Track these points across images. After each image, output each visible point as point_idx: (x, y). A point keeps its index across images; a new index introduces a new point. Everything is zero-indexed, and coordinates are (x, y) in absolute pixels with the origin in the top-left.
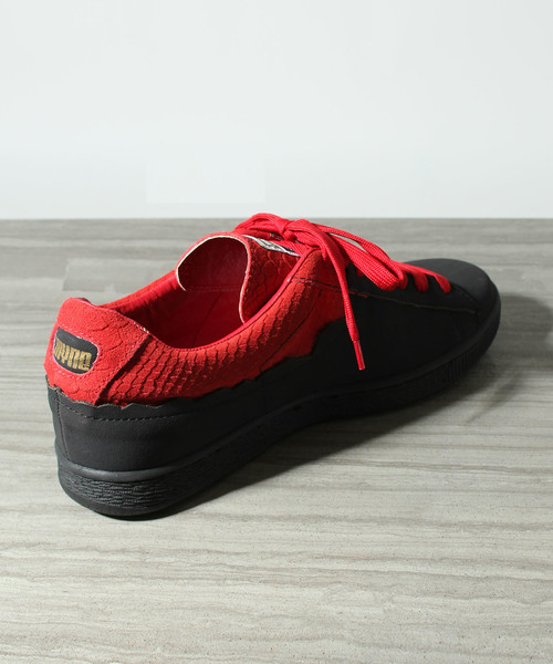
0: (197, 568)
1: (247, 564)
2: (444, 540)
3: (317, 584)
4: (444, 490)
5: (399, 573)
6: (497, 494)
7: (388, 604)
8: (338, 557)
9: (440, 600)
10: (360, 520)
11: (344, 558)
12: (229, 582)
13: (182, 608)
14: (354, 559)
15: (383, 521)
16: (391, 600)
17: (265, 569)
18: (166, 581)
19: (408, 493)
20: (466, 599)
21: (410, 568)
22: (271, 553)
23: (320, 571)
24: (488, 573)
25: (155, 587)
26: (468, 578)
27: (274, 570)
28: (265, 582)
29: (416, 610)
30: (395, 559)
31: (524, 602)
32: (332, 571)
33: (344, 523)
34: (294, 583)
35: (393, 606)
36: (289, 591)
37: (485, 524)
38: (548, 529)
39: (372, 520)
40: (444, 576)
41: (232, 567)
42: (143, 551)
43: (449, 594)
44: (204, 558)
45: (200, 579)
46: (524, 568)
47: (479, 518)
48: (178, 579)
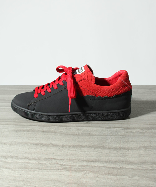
0: (52, 165)
1: (64, 164)
2: (110, 154)
3: (81, 171)
4: (109, 135)
5: (100, 166)
6: (122, 137)
7: (97, 178)
8: (85, 161)
9: (109, 177)
10: (90, 147)
11: (86, 161)
12: (59, 170)
13: (49, 181)
14: (89, 161)
15: (95, 147)
16: (98, 177)
17: (68, 165)
18: (45, 170)
19: (101, 136)
20: (116, 176)
21: (102, 165)
22: (69, 159)
23: (81, 166)
24: (120, 167)
25: (42, 173)
26: (116, 168)
27: (70, 166)
28: (68, 170)
29: (104, 180)
30: (98, 161)
31: (129, 177)
32: (84, 166)
33: (86, 148)
34: (75, 171)
35: (98, 179)
36: (74, 174)
37: (119, 148)
38: (134, 150)
39: (93, 147)
40: (110, 167)
41: (60, 165)
42: (39, 159)
43: (112, 174)
44: (53, 161)
45: (53, 169)
46: (129, 164)
47: (118, 146)
48: (47, 169)
